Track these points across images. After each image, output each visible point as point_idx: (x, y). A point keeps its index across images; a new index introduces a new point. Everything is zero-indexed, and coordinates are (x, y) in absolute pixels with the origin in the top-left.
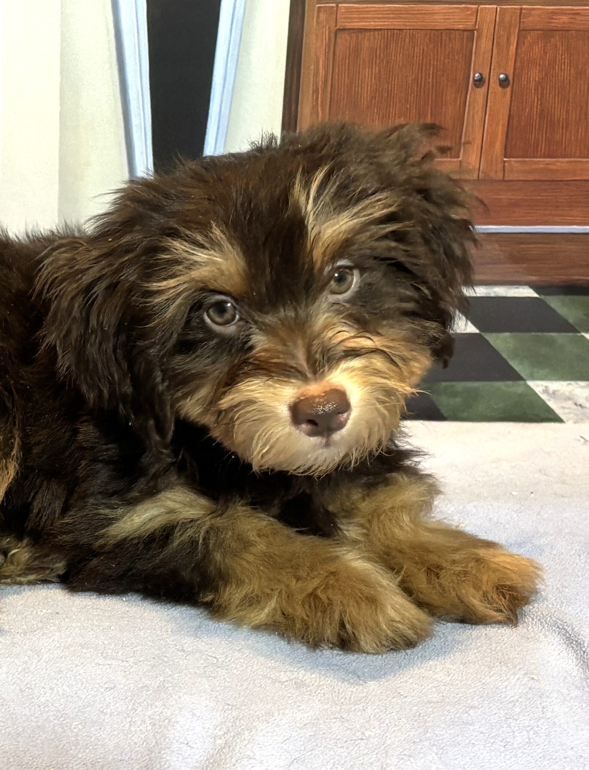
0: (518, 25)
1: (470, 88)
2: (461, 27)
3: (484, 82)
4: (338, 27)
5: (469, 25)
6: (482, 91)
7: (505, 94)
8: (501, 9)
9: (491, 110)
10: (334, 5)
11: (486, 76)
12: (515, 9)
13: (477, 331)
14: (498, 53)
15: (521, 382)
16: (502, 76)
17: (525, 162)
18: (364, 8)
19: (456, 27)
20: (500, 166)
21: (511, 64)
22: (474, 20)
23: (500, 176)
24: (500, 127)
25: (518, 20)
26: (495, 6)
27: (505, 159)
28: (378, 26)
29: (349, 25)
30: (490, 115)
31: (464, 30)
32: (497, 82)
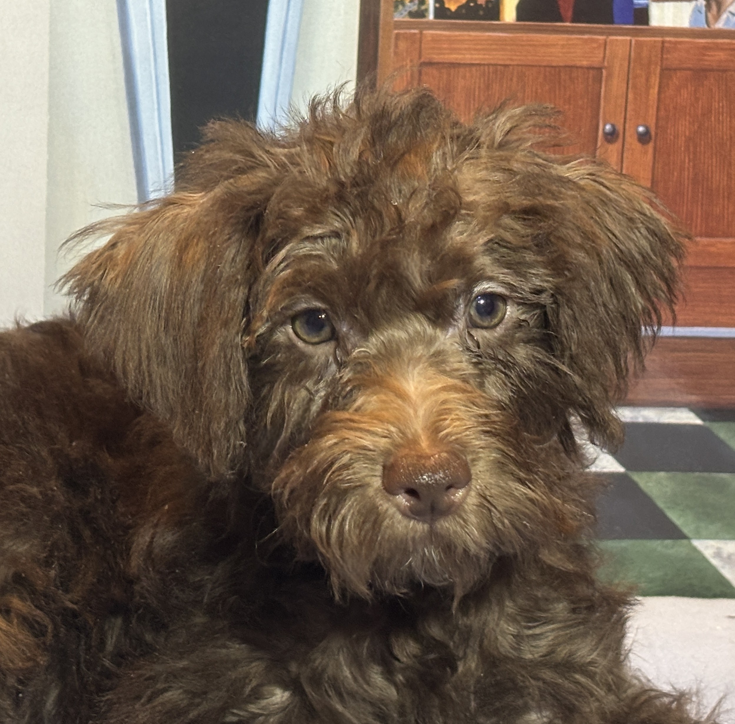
0: (659, 64)
1: (600, 144)
2: (585, 63)
3: (617, 136)
4: (422, 60)
5: (596, 60)
6: (614, 149)
7: (646, 153)
8: (636, 41)
10: (416, 31)
11: (620, 128)
12: (655, 41)
13: (621, 469)
14: (635, 99)
15: (685, 542)
16: (641, 129)
18: (456, 36)
19: (578, 64)
21: (652, 112)
22: (602, 55)
25: (659, 56)
26: (628, 38)
28: (476, 59)
29: (437, 58)
31: (589, 68)
32: (636, 137)
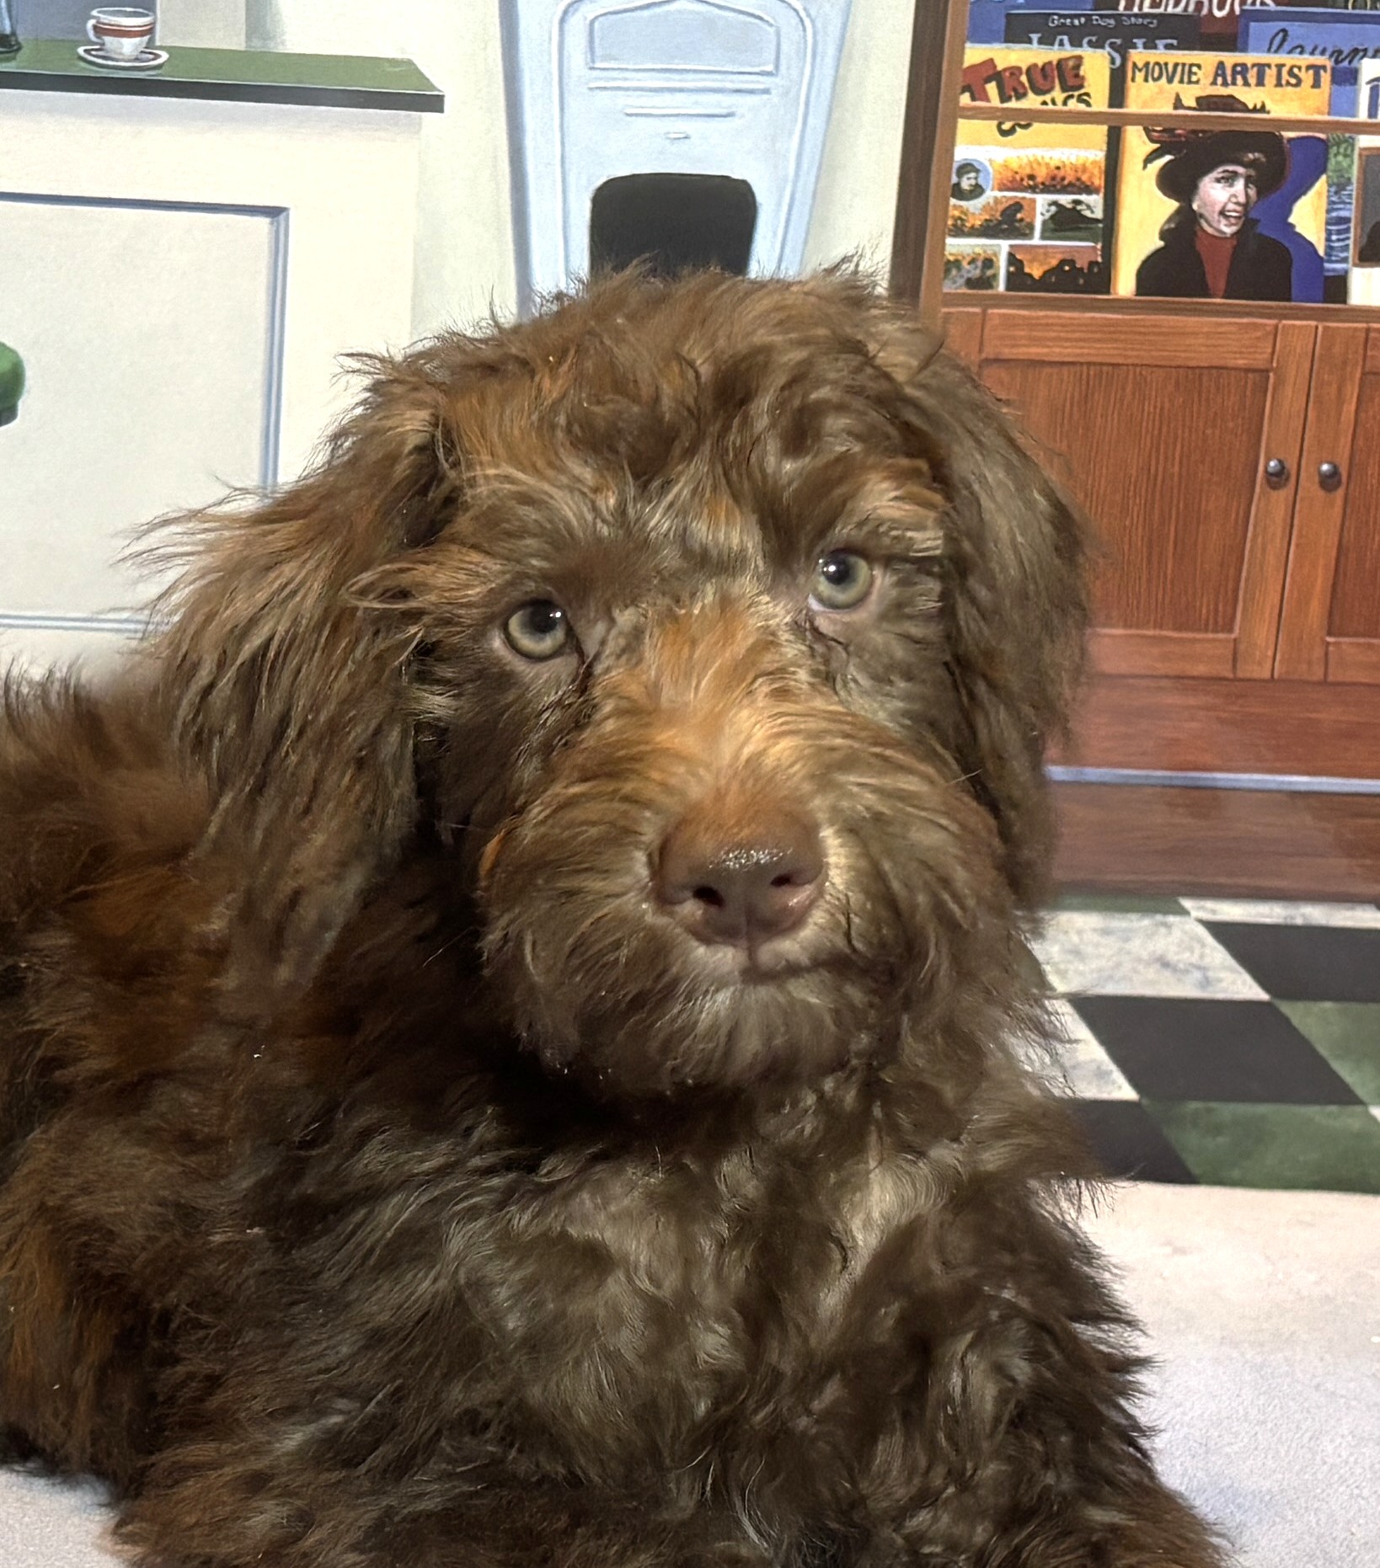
0: (1361, 363)
1: (1258, 489)
2: (1241, 362)
3: (1287, 479)
4: (984, 356)
5: (1260, 359)
6: (1282, 496)
7: (1331, 505)
8: (1326, 329)
9: (1300, 536)
10: (977, 310)
11: (1291, 465)
12: (1356, 329)
13: (1263, 996)
14: (1318, 419)
15: (1358, 1109)
16: (1325, 467)
17: (1370, 646)
18: (1038, 318)
19: (1231, 363)
20: (1318, 653)
21: (1345, 442)
22: (1269, 350)
23: (1318, 674)
24: (1320, 571)
25: (1361, 351)
26: (1313, 323)
27: (1330, 639)
28: (1069, 355)
29: (1007, 353)
30: (1297, 546)
31: (1247, 370)
32: (1317, 479)
